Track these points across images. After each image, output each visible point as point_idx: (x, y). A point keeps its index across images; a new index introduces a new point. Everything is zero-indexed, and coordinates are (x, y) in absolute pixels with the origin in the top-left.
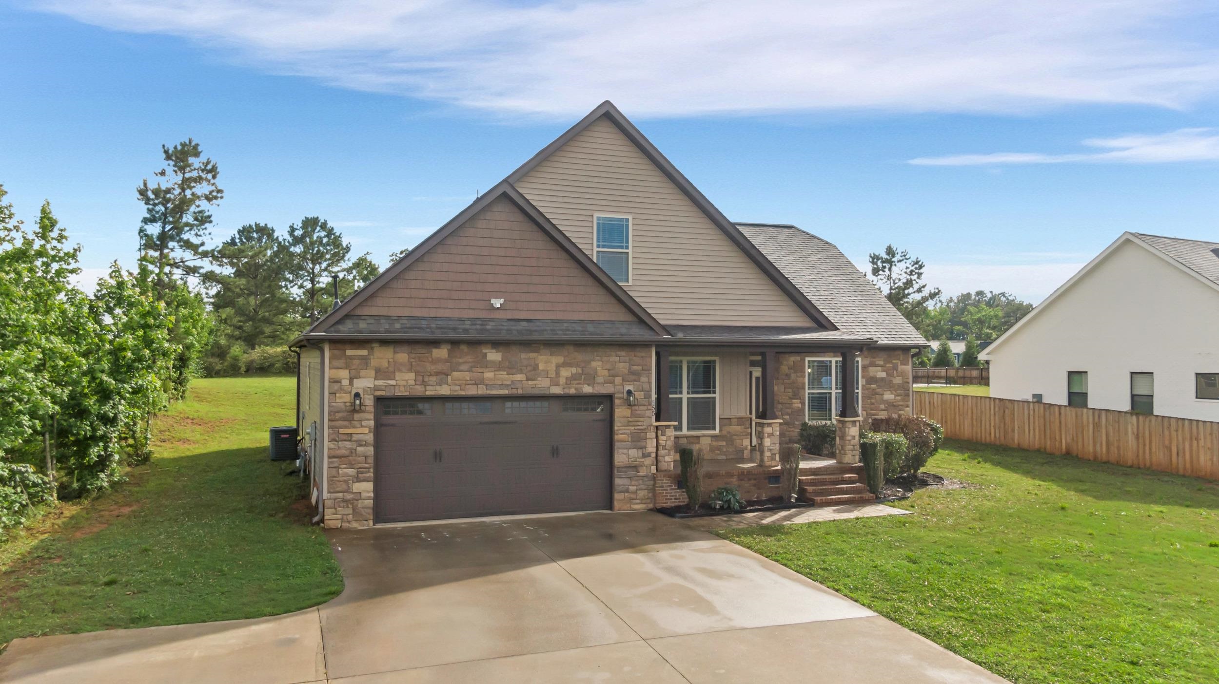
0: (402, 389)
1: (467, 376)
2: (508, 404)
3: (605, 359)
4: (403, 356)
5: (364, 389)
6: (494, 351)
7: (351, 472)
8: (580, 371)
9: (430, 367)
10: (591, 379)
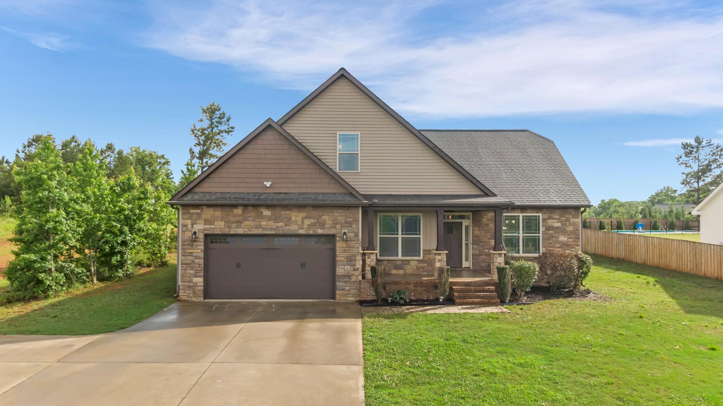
0: (218, 230)
1: (252, 223)
2: (276, 239)
3: (330, 214)
4: (218, 213)
5: (199, 230)
6: (267, 210)
7: (192, 272)
8: (316, 221)
9: (233, 219)
10: (322, 226)
